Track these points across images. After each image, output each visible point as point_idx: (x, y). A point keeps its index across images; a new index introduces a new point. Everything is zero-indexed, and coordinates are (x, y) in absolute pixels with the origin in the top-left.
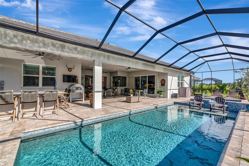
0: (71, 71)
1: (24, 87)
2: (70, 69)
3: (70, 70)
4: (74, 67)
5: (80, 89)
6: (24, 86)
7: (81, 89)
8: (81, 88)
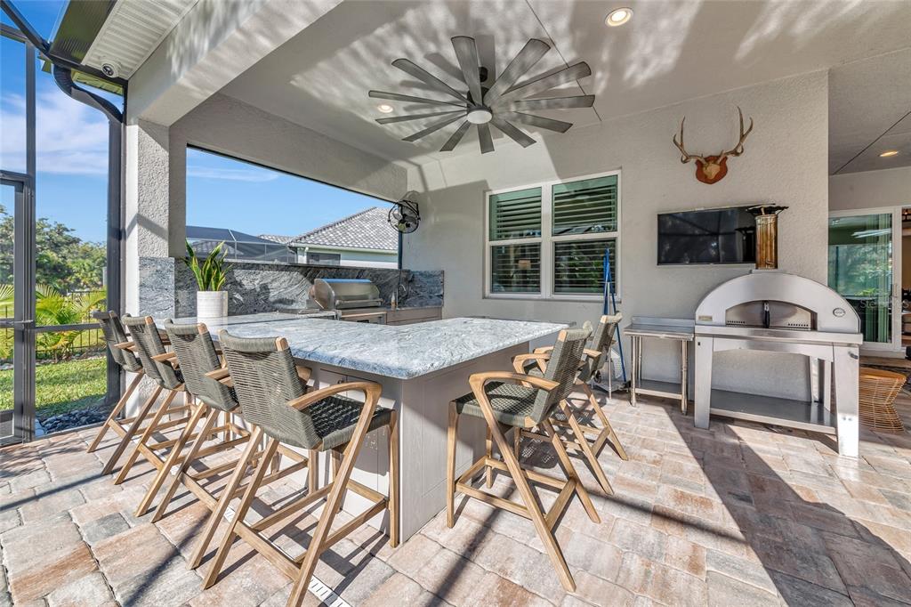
0: (723, 172)
1: (491, 295)
2: (710, 168)
3: (713, 170)
4: (743, 137)
5: (804, 319)
6: (492, 291)
7: (814, 327)
8: (814, 315)
